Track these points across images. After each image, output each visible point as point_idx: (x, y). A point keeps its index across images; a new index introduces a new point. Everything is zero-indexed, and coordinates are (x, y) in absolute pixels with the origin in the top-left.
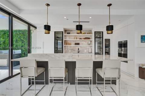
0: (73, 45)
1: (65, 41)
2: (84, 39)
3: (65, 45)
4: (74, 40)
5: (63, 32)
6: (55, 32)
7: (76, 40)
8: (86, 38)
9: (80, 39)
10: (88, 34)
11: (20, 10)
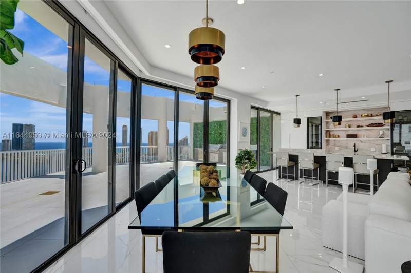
0: (343, 138)
1: (327, 131)
2: (368, 126)
3: (327, 137)
4: (345, 129)
5: (321, 117)
6: (308, 118)
7: (349, 129)
8: (372, 124)
9: (358, 126)
10: (377, 117)
11: (266, 103)
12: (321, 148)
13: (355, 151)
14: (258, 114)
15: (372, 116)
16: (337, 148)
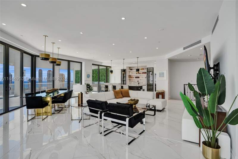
2: (142, 73)
3: (129, 78)
4: (135, 74)
5: (126, 69)
6: (121, 70)
9: (139, 73)
12: (126, 84)
13: (139, 84)
14: (99, 68)
15: (143, 69)
16: (133, 83)
